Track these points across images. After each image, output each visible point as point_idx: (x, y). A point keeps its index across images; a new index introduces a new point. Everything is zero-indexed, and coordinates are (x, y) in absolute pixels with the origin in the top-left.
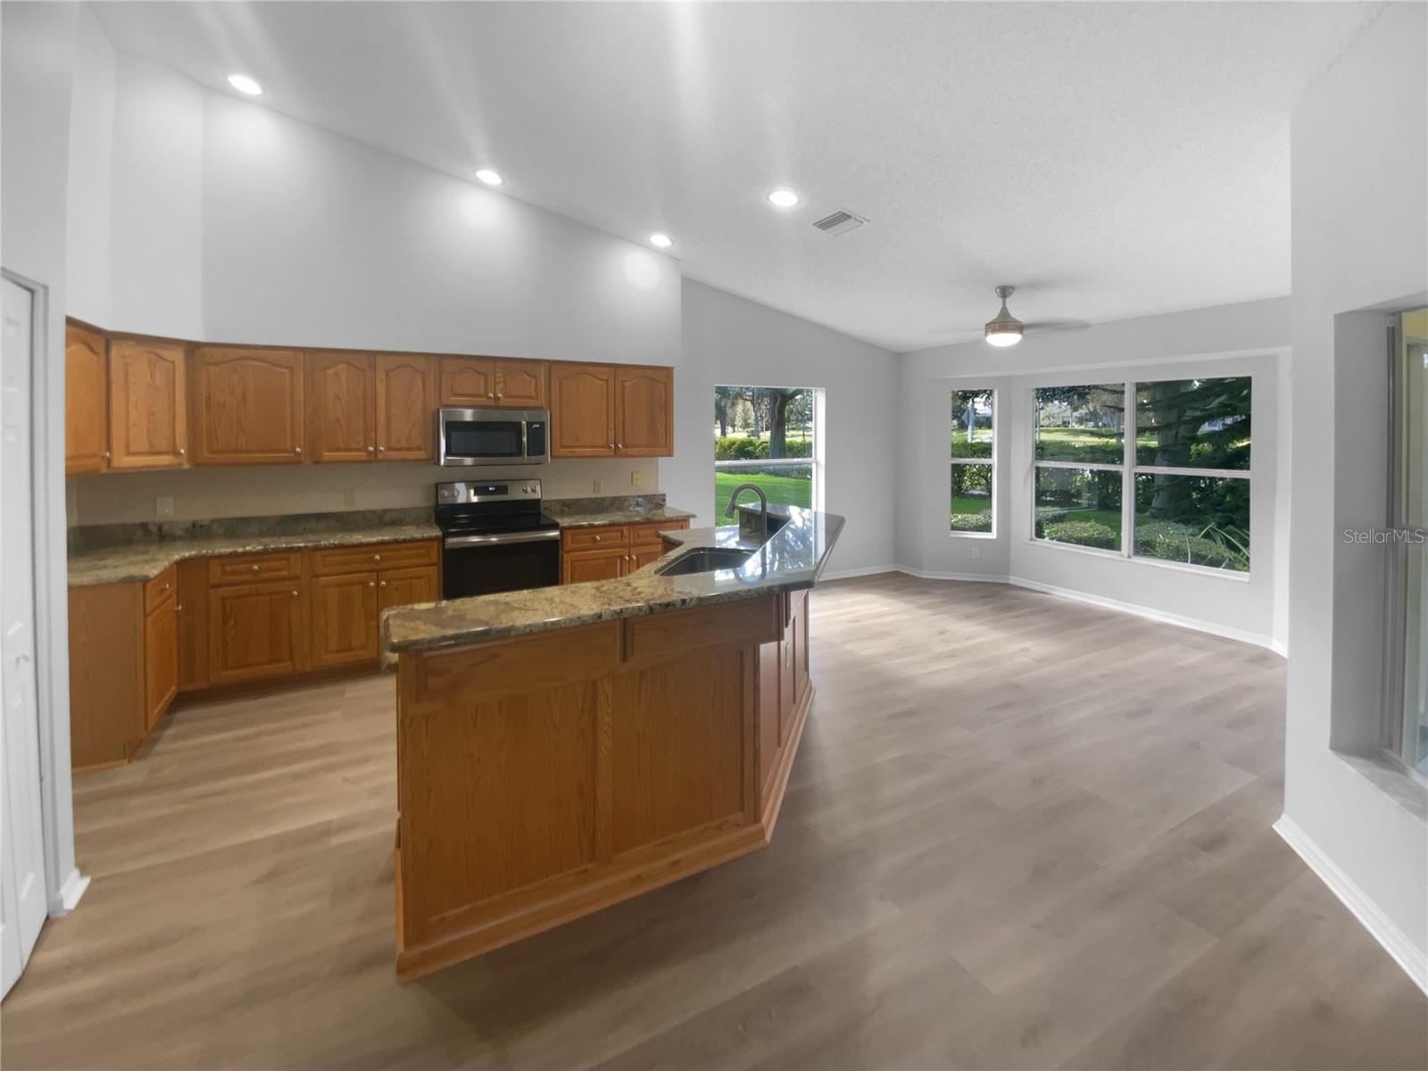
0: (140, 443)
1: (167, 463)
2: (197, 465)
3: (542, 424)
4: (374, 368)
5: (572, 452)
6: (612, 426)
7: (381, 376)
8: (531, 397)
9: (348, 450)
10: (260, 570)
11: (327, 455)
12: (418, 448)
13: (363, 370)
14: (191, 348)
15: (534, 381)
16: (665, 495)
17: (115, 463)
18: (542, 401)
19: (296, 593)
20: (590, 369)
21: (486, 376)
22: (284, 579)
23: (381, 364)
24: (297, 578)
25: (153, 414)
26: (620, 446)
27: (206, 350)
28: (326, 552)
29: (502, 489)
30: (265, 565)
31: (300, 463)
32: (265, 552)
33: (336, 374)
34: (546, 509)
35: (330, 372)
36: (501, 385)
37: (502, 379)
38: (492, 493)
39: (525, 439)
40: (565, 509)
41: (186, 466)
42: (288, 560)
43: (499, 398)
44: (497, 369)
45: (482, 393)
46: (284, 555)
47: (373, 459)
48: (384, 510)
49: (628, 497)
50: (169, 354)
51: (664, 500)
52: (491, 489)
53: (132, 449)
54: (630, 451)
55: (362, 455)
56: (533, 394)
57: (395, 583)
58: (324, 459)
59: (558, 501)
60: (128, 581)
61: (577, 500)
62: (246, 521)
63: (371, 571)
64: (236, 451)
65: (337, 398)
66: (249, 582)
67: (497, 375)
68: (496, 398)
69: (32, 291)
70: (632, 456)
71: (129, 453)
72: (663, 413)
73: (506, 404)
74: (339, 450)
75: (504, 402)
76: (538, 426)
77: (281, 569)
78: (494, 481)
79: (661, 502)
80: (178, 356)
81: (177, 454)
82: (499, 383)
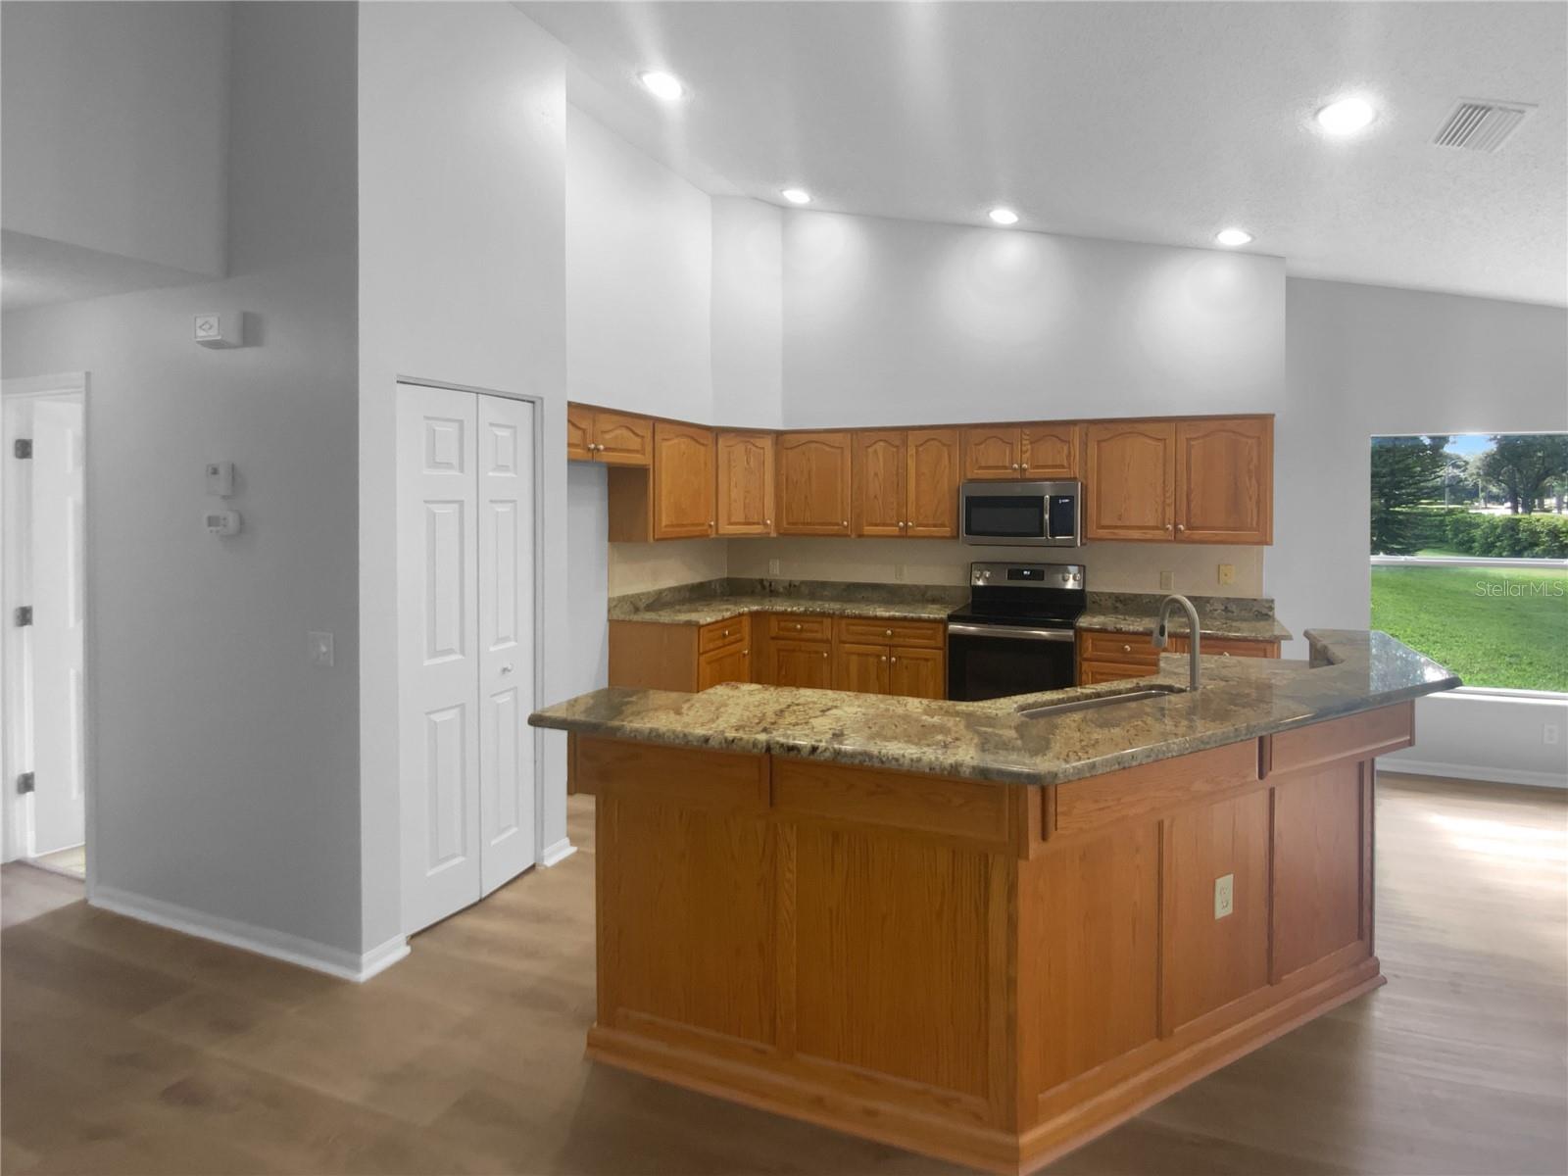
0: (739, 517)
1: (759, 531)
2: (780, 534)
3: (1072, 498)
4: (905, 443)
5: (1114, 533)
6: (1170, 501)
7: (912, 451)
8: (1063, 467)
9: (884, 525)
10: (801, 630)
11: (868, 530)
12: (943, 525)
13: (897, 447)
14: (778, 435)
15: (1066, 448)
16: (1272, 601)
17: (721, 531)
18: (1076, 471)
19: (825, 655)
20: (1141, 427)
21: (1012, 444)
22: (815, 641)
23: (912, 437)
24: (827, 641)
25: (748, 492)
26: (1181, 527)
27: (788, 437)
28: (850, 621)
29: (1037, 575)
30: (806, 626)
31: (847, 536)
32: (805, 614)
33: (875, 451)
34: (1094, 602)
35: (870, 450)
36: (1028, 454)
37: (1029, 447)
38: (1026, 578)
39: (1047, 517)
40: (1118, 605)
41: (773, 534)
42: (822, 622)
43: (1025, 470)
44: (1024, 436)
45: (1007, 465)
46: (819, 619)
47: (904, 535)
48: (926, 586)
49: (1211, 598)
50: (759, 442)
51: (1271, 608)
52: (1025, 573)
53: (733, 520)
54: (1198, 534)
55: (894, 530)
56: (1065, 464)
57: (905, 662)
58: (865, 533)
59: (1110, 595)
60: (688, 624)
61: (1136, 596)
62: (824, 585)
63: (886, 645)
64: (804, 524)
65: (876, 475)
66: (794, 639)
67: (1024, 442)
68: (1024, 470)
69: (533, 402)
70: (1202, 542)
71: (731, 524)
72: (1254, 481)
73: (1032, 477)
74: (876, 525)
75: (1031, 473)
76: (1067, 501)
77: (817, 632)
78: (1029, 564)
79: (1264, 611)
80: (767, 443)
81: (765, 524)
82: (1026, 452)
